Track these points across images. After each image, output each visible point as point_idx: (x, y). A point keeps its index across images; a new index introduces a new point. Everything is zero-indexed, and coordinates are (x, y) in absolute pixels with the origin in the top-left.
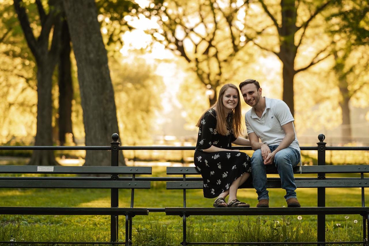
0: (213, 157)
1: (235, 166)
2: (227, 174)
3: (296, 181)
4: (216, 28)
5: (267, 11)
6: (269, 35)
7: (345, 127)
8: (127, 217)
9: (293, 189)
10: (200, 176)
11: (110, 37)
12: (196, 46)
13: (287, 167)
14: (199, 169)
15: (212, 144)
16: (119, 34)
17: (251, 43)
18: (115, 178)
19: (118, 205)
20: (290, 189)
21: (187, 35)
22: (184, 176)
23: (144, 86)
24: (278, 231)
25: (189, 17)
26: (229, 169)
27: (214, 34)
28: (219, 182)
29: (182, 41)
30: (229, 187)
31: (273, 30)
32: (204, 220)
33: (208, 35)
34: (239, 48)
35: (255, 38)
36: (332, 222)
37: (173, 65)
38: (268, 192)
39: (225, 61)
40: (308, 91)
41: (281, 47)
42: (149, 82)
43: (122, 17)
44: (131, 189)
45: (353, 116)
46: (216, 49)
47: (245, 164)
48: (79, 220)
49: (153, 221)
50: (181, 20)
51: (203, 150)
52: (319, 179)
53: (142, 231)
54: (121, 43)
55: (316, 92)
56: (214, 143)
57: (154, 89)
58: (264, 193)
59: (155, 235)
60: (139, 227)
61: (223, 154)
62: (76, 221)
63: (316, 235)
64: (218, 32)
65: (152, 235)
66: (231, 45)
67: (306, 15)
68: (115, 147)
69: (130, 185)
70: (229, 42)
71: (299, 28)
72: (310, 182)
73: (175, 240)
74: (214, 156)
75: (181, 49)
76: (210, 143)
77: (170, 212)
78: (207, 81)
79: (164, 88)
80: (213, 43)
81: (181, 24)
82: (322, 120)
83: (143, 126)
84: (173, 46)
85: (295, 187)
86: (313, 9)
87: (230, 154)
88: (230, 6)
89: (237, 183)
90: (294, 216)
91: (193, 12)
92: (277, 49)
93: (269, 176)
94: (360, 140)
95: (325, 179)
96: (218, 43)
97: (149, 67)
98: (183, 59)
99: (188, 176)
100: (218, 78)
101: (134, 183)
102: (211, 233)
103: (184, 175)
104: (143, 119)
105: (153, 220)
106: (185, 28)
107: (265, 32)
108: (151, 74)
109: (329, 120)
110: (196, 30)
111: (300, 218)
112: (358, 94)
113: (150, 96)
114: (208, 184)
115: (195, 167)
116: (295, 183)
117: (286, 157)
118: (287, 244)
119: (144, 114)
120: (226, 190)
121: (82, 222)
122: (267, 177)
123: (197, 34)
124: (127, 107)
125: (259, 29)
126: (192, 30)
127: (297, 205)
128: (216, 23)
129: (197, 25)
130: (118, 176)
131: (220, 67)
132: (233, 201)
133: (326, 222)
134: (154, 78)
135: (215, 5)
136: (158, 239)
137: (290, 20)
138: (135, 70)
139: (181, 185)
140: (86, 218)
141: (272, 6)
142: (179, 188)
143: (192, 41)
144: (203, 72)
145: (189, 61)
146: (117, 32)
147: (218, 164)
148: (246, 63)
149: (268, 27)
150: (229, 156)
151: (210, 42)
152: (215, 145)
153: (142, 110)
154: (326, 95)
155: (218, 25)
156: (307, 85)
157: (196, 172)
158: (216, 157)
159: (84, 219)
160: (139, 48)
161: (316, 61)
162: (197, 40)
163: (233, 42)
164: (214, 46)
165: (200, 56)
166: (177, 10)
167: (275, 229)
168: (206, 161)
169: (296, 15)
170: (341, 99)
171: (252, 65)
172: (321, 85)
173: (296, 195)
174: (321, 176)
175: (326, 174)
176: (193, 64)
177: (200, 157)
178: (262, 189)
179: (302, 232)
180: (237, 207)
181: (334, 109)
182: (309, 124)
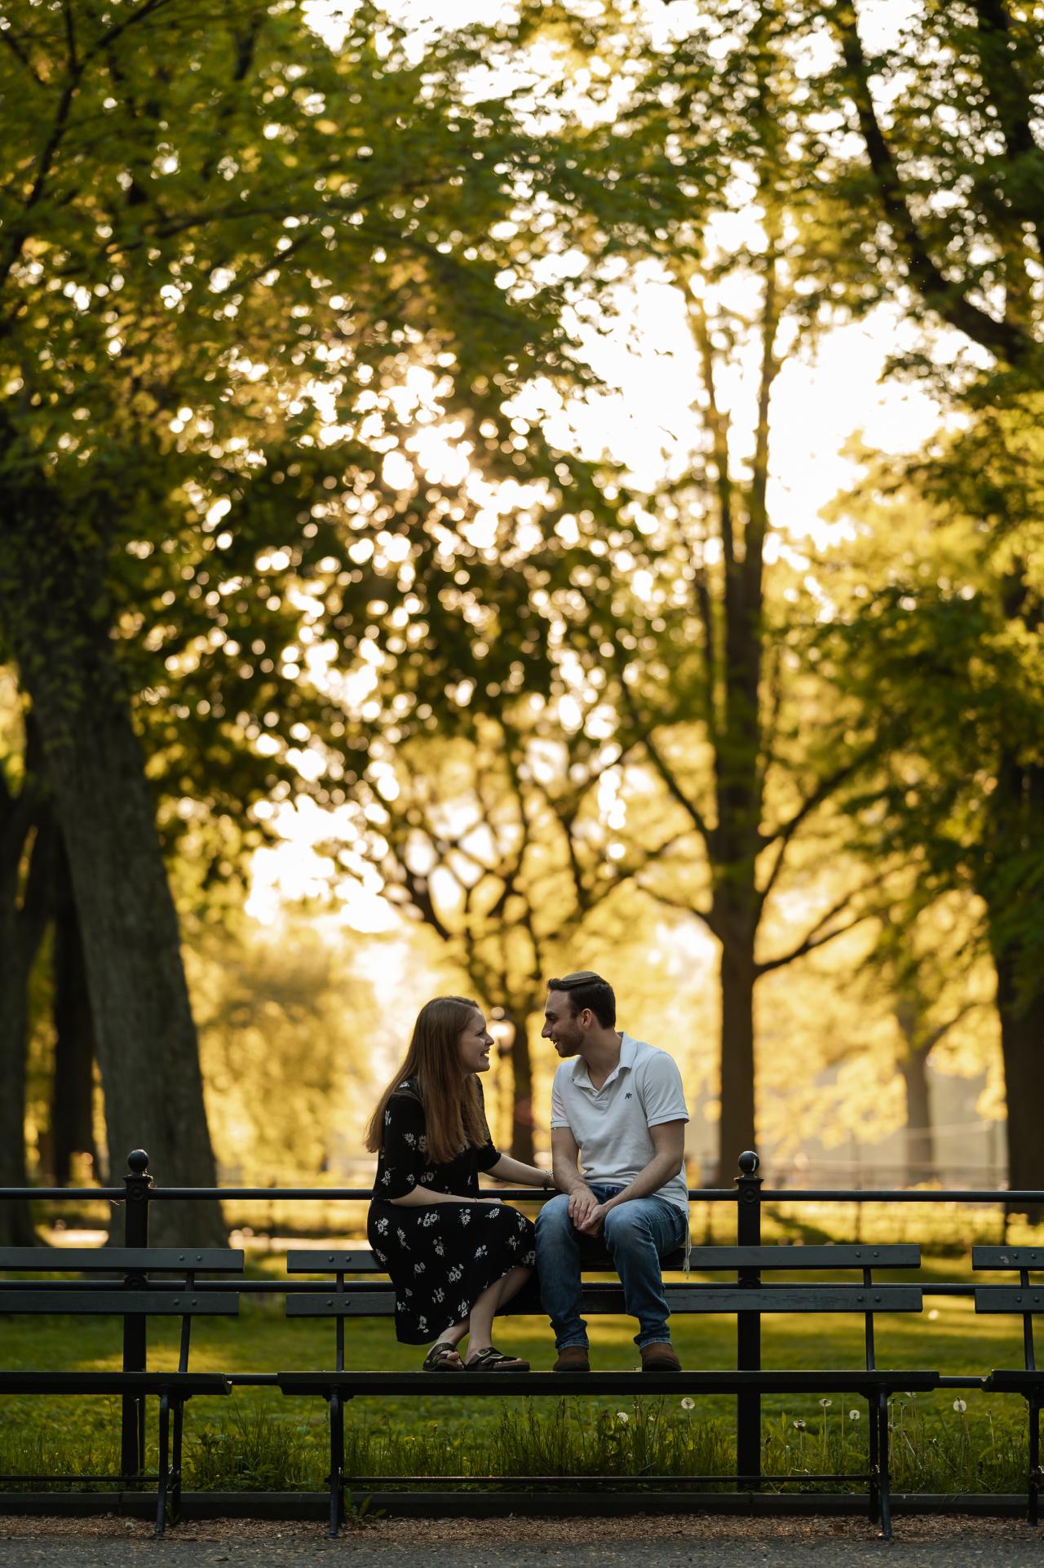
0: (420, 1220)
1: (484, 1247)
2: (462, 1271)
3: (669, 1292)
4: (527, 841)
5: (675, 792)
6: (683, 860)
7: (917, 1134)
8: (165, 1400)
9: (659, 1318)
10: (385, 1278)
11: (210, 865)
12: (469, 891)
13: (642, 1251)
14: (383, 1258)
15: (418, 1182)
16: (237, 855)
17: (628, 885)
18: (135, 1284)
19: (144, 1366)
20: (652, 1316)
21: (441, 860)
22: (340, 1278)
23: (316, 1013)
24: (619, 1444)
25: (447, 808)
26: (467, 1257)
27: (520, 856)
28: (440, 1296)
29: (426, 878)
30: (469, 1312)
31: (692, 845)
32: (428, 1411)
33: (503, 861)
34: (593, 897)
35: (642, 868)
36: (784, 1416)
37: (400, 949)
38: (585, 1324)
39: (553, 937)
40: (805, 1027)
41: (717, 896)
42: (331, 1001)
43: (247, 804)
44: (181, 1317)
45: (940, 1102)
46: (527, 901)
47: (513, 1242)
48: (54, 1409)
49: (275, 1415)
50: (423, 815)
51: (392, 1201)
52: (741, 1286)
53: (215, 1443)
54: (245, 883)
55: (829, 1028)
56: (423, 1179)
57: (347, 1021)
58: (573, 1329)
59: (255, 1455)
60: (207, 1429)
61: (448, 1212)
62: (45, 1414)
63: (733, 1454)
64: (535, 853)
65: (245, 1454)
66: (569, 890)
67: (789, 801)
68: (137, 1191)
69: (177, 1304)
70: (565, 880)
71: (769, 840)
72: (711, 1297)
73: (314, 1470)
74: (423, 1219)
75: (423, 901)
76: (410, 1178)
77: (294, 1385)
78: (498, 997)
79: (376, 1021)
80: (519, 883)
81: (423, 826)
82: (849, 1115)
83: (313, 1132)
84: (399, 893)
85: (665, 1313)
86: (811, 782)
87: (468, 1211)
88: (568, 776)
89: (490, 1297)
90: (667, 1397)
91: (459, 793)
92: (704, 902)
93: (588, 1278)
94: (959, 1173)
95: (758, 1286)
96: (531, 883)
97: (330, 954)
98: (428, 931)
99: (349, 1279)
100: (530, 986)
101: (190, 1299)
102: (424, 1450)
103: (340, 1273)
104: (312, 1109)
105: (275, 1412)
106: (434, 839)
107: (671, 851)
108: (336, 975)
109: (868, 1115)
110: (468, 844)
111: (687, 1403)
112: (954, 1037)
113: (333, 1039)
114: (409, 1301)
115: (371, 1248)
116: (665, 1298)
117: (637, 1223)
118: (646, 1481)
119: (317, 1097)
120: (459, 1320)
121: (63, 1417)
122: (583, 1281)
123: (471, 858)
124: (266, 1074)
125: (653, 843)
126: (455, 844)
127: (671, 1365)
128: (526, 823)
129: (470, 830)
130: (146, 1277)
131: (538, 956)
132: (481, 1352)
133: (763, 1417)
134: (343, 987)
135: (523, 773)
136: (263, 1468)
137: (740, 815)
138: (291, 964)
139: (330, 1305)
140: (77, 1405)
141: (690, 773)
142: (323, 1312)
143: (457, 878)
144: (488, 969)
145: (444, 934)
146: (232, 847)
147: (435, 1242)
148: (616, 942)
149: (677, 836)
150: (466, 1219)
151: (509, 879)
152: (427, 1185)
153: (309, 1085)
154: (858, 1038)
155: (533, 831)
156: (803, 1012)
157: (374, 1266)
158: (430, 1219)
159: (71, 1407)
160: (296, 896)
161: (818, 936)
162: (470, 874)
163: (577, 880)
164: (520, 894)
165: (479, 923)
166: (412, 786)
167: (613, 1438)
168: (401, 1233)
169: (760, 803)
170: (903, 1050)
171: (634, 951)
172: (844, 1009)
173: (668, 1336)
174: (749, 1277)
175: (762, 1272)
176: (457, 947)
177: (385, 1222)
178: (567, 1316)
179: (691, 1447)
180: (492, 1370)
181: (883, 1081)
182: (808, 1126)
